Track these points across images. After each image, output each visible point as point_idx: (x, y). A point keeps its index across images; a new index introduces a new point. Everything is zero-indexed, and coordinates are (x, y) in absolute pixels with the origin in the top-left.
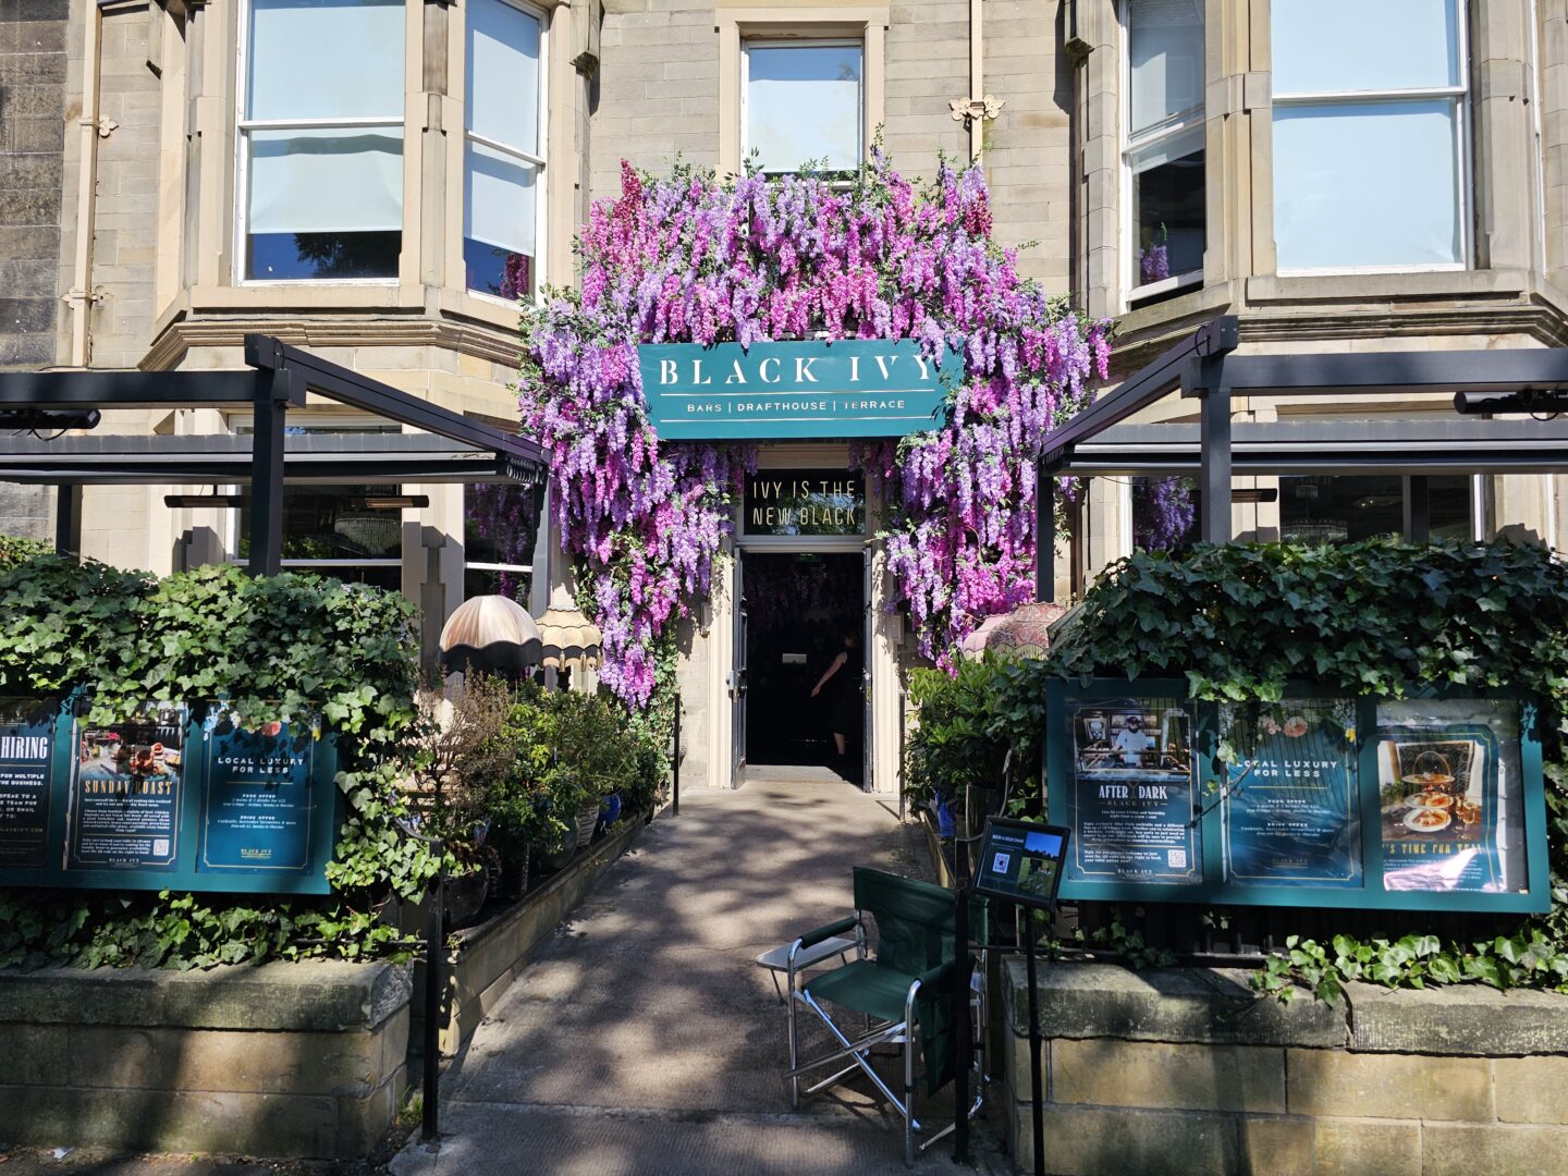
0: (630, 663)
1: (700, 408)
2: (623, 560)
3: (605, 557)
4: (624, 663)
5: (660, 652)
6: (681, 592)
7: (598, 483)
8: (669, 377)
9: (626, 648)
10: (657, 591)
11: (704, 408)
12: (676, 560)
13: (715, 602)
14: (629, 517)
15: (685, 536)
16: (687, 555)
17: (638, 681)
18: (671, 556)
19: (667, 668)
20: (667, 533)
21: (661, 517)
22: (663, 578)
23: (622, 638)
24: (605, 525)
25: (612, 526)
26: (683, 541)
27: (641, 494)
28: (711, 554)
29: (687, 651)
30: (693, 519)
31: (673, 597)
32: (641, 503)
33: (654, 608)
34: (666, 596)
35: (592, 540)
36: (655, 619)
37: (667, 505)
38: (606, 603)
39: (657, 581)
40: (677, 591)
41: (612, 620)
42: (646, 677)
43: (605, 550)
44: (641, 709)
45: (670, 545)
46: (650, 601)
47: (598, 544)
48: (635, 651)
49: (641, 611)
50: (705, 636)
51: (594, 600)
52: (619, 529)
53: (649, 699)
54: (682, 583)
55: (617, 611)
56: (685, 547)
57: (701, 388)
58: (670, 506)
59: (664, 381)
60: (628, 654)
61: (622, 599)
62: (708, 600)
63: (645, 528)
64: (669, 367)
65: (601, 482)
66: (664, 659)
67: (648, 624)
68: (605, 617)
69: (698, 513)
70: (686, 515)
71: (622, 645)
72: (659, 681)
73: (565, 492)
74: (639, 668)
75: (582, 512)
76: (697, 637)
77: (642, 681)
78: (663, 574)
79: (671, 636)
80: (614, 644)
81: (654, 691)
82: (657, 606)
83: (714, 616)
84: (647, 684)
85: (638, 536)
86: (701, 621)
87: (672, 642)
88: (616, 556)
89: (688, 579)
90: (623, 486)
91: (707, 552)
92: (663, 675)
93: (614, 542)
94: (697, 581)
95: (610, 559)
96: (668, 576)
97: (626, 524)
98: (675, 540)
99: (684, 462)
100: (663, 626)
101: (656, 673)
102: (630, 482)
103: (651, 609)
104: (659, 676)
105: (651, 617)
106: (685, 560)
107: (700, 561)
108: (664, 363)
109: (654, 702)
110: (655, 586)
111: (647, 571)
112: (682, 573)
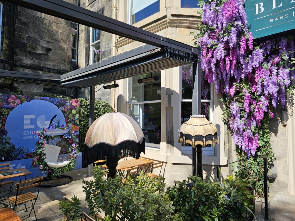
0: (246, 137)
1: (276, 19)
2: (240, 94)
3: (232, 94)
4: (243, 137)
5: (261, 132)
6: (270, 106)
7: (227, 63)
8: (260, 10)
9: (244, 131)
10: (257, 106)
11: (279, 18)
12: (266, 92)
13: (289, 111)
14: (243, 76)
15: (271, 81)
16: (273, 90)
17: (250, 145)
18: (263, 91)
19: (265, 140)
20: (261, 80)
21: (257, 73)
22: (260, 101)
23: (242, 127)
24: (232, 80)
25: (235, 80)
26: (269, 83)
27: (247, 65)
28: (286, 89)
29: (276, 132)
30: (275, 72)
31: (265, 109)
32: (247, 69)
33: (256, 114)
34: (261, 109)
35: (227, 87)
36: (257, 119)
37: (260, 67)
38: (234, 112)
39: (257, 102)
40: (267, 106)
41: (237, 119)
42: (254, 143)
43: (232, 91)
44: (253, 156)
45: (263, 85)
46: (254, 111)
47: (229, 89)
48: (248, 132)
49: (251, 115)
50: (285, 126)
51: (229, 111)
52: (238, 81)
53: (256, 152)
54: (270, 103)
55: (239, 115)
56: (270, 86)
57: (277, 10)
58: (262, 68)
59: (257, 13)
60: (245, 133)
61: (241, 110)
62: (285, 110)
63: (250, 80)
64: (259, 6)
65: (228, 62)
66: (263, 136)
67: (254, 121)
68: (234, 118)
69: (277, 70)
70: (271, 71)
71: (242, 129)
72: (261, 145)
73: (214, 69)
74: (250, 140)
75: (222, 76)
76: (280, 127)
77: (252, 145)
78: (260, 99)
79: (266, 126)
80: (239, 129)
81: (259, 149)
82: (258, 113)
83: (289, 117)
84: (255, 147)
85: (247, 84)
86: (282, 120)
87: (267, 129)
88: (237, 93)
89: (273, 101)
90: (238, 63)
91: (283, 88)
92: (263, 143)
93: (237, 88)
94: (278, 101)
95: (235, 95)
96: (262, 100)
97: (241, 79)
98: (265, 83)
99: (269, 48)
100: (262, 122)
101: (259, 142)
102: (241, 60)
103: (255, 114)
104: (261, 143)
105: (255, 118)
106: (271, 92)
107: (279, 92)
108: (257, 5)
109: (259, 154)
110: (257, 105)
111: (252, 98)
112: (270, 98)
